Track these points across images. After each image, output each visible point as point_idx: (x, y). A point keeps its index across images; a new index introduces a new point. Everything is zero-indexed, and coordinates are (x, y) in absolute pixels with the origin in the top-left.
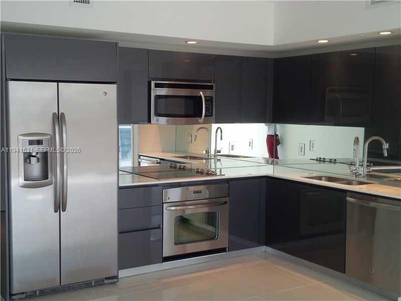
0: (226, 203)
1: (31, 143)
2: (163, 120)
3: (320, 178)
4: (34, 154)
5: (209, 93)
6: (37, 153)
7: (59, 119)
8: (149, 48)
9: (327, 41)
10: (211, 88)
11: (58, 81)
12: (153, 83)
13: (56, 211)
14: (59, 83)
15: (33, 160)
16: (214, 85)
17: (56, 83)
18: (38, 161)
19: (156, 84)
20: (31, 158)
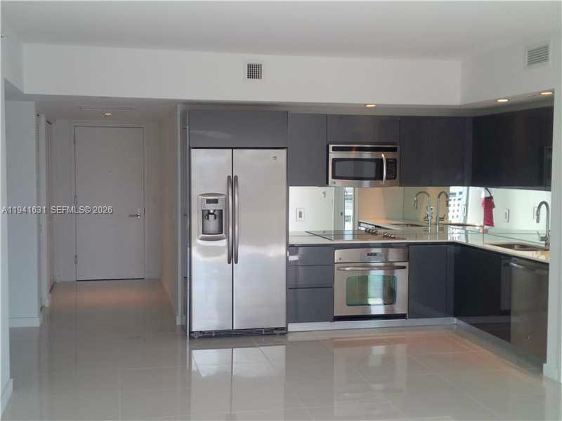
0: (404, 267)
1: (209, 201)
2: (339, 182)
3: (510, 246)
4: (212, 212)
5: (391, 155)
6: (214, 211)
7: (232, 182)
8: (328, 113)
9: (506, 100)
10: (394, 150)
11: (232, 148)
12: (331, 146)
13: (229, 263)
14: (234, 150)
15: (211, 217)
16: (398, 147)
17: (231, 150)
18: (215, 218)
19: (333, 147)
20: (210, 216)
